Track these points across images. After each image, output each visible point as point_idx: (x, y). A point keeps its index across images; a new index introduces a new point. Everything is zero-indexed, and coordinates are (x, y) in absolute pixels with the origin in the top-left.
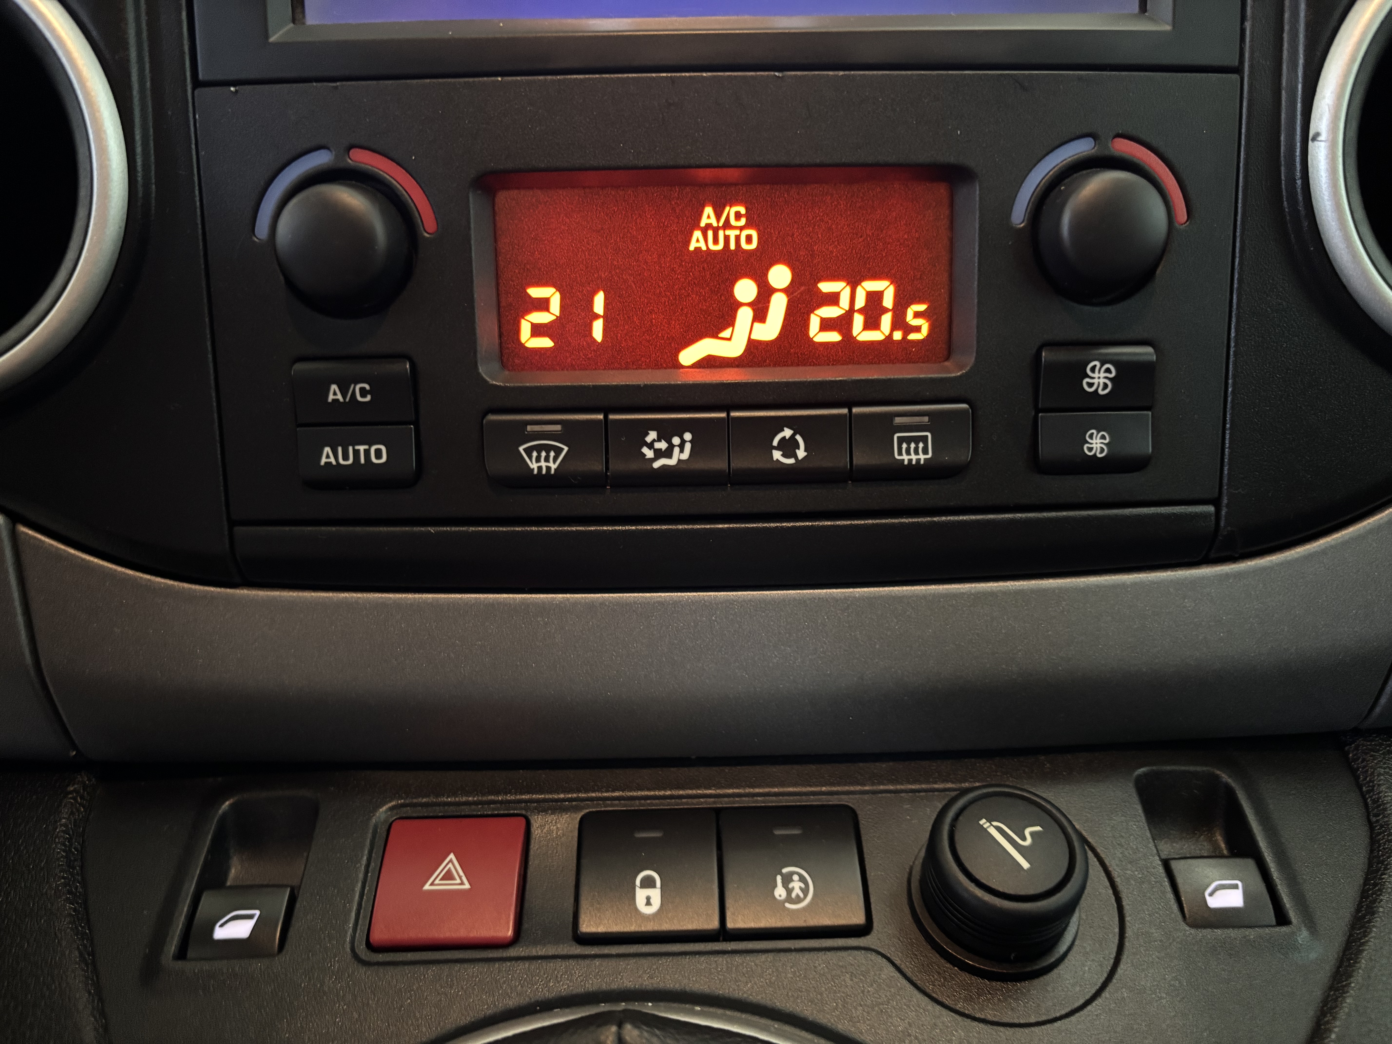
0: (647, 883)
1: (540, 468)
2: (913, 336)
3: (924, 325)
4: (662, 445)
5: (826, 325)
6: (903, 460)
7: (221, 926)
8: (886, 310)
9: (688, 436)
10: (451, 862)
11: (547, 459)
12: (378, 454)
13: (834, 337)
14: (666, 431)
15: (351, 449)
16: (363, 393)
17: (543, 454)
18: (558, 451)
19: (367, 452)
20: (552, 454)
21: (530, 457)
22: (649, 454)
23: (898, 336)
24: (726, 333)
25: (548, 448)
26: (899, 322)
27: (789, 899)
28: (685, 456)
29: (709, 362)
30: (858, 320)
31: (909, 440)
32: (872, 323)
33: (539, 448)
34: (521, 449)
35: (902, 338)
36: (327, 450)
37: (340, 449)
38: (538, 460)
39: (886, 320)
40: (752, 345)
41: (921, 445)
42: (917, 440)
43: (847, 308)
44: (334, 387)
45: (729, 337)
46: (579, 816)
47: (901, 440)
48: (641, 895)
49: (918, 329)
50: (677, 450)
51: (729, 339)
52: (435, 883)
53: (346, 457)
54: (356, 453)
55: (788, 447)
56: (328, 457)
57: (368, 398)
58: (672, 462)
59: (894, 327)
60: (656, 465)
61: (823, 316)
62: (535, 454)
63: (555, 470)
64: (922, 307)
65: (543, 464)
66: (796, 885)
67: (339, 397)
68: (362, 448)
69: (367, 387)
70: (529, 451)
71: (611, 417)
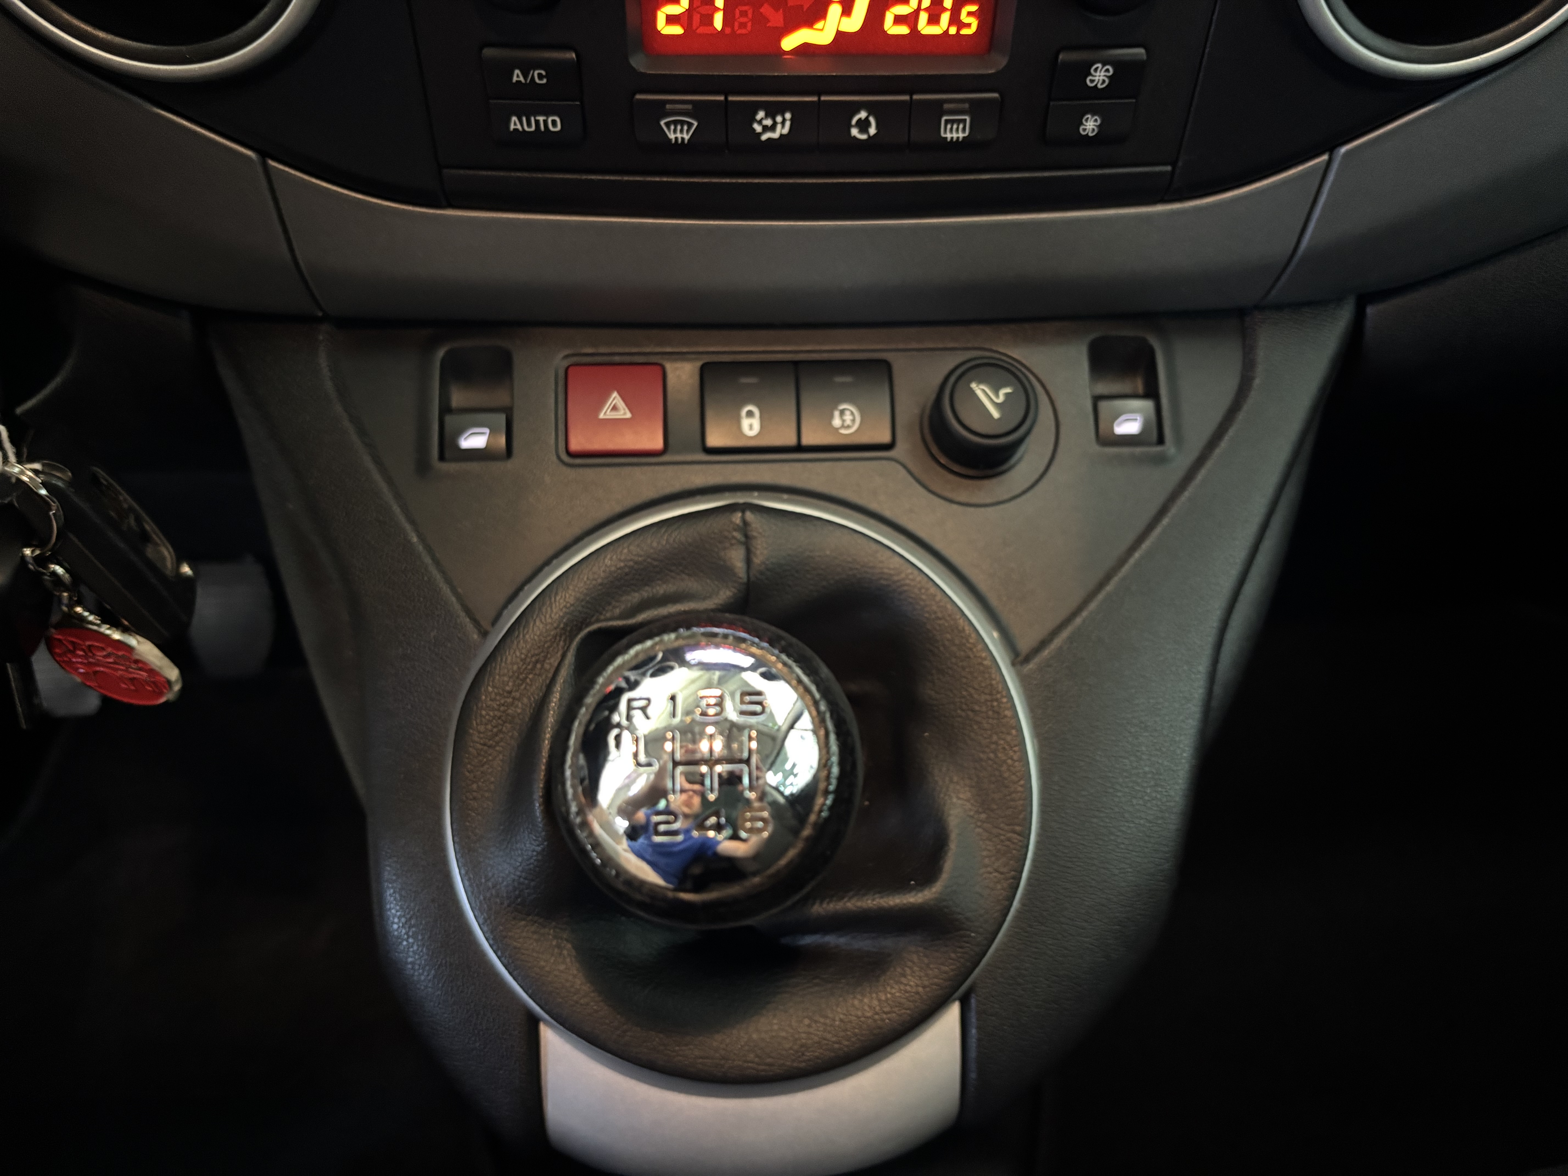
0: (750, 414)
1: (676, 138)
2: (964, 32)
3: (974, 22)
4: (768, 122)
5: (898, 20)
6: (946, 138)
7: (465, 439)
8: (946, 10)
9: (788, 116)
10: (615, 398)
11: (682, 131)
12: (554, 123)
13: (904, 30)
14: (773, 110)
15: (533, 119)
16: (540, 76)
17: (679, 127)
18: (690, 125)
19: (545, 122)
20: (685, 128)
21: (669, 129)
22: (758, 128)
23: (953, 31)
24: (819, 25)
25: (682, 123)
26: (955, 20)
27: (843, 427)
28: (786, 131)
29: (805, 50)
30: (924, 17)
31: (952, 122)
32: (934, 20)
33: (675, 123)
34: (662, 123)
35: (957, 33)
36: (514, 119)
37: (524, 119)
38: (675, 131)
39: (945, 17)
40: (840, 35)
41: (961, 126)
42: (959, 122)
43: (916, 7)
44: (517, 72)
45: (821, 28)
46: (699, 364)
47: (947, 122)
48: (745, 423)
49: (969, 25)
50: (779, 127)
51: (822, 30)
52: (605, 413)
53: (529, 125)
54: (537, 122)
55: (863, 126)
56: (515, 124)
57: (544, 81)
58: (775, 135)
59: (950, 24)
60: (764, 137)
61: (896, 14)
62: (672, 127)
63: (689, 140)
64: (974, 8)
65: (679, 135)
66: (848, 417)
67: (522, 79)
68: (541, 119)
69: (543, 73)
70: (668, 125)
71: (730, 98)
